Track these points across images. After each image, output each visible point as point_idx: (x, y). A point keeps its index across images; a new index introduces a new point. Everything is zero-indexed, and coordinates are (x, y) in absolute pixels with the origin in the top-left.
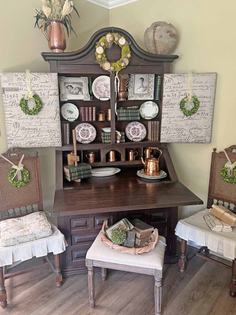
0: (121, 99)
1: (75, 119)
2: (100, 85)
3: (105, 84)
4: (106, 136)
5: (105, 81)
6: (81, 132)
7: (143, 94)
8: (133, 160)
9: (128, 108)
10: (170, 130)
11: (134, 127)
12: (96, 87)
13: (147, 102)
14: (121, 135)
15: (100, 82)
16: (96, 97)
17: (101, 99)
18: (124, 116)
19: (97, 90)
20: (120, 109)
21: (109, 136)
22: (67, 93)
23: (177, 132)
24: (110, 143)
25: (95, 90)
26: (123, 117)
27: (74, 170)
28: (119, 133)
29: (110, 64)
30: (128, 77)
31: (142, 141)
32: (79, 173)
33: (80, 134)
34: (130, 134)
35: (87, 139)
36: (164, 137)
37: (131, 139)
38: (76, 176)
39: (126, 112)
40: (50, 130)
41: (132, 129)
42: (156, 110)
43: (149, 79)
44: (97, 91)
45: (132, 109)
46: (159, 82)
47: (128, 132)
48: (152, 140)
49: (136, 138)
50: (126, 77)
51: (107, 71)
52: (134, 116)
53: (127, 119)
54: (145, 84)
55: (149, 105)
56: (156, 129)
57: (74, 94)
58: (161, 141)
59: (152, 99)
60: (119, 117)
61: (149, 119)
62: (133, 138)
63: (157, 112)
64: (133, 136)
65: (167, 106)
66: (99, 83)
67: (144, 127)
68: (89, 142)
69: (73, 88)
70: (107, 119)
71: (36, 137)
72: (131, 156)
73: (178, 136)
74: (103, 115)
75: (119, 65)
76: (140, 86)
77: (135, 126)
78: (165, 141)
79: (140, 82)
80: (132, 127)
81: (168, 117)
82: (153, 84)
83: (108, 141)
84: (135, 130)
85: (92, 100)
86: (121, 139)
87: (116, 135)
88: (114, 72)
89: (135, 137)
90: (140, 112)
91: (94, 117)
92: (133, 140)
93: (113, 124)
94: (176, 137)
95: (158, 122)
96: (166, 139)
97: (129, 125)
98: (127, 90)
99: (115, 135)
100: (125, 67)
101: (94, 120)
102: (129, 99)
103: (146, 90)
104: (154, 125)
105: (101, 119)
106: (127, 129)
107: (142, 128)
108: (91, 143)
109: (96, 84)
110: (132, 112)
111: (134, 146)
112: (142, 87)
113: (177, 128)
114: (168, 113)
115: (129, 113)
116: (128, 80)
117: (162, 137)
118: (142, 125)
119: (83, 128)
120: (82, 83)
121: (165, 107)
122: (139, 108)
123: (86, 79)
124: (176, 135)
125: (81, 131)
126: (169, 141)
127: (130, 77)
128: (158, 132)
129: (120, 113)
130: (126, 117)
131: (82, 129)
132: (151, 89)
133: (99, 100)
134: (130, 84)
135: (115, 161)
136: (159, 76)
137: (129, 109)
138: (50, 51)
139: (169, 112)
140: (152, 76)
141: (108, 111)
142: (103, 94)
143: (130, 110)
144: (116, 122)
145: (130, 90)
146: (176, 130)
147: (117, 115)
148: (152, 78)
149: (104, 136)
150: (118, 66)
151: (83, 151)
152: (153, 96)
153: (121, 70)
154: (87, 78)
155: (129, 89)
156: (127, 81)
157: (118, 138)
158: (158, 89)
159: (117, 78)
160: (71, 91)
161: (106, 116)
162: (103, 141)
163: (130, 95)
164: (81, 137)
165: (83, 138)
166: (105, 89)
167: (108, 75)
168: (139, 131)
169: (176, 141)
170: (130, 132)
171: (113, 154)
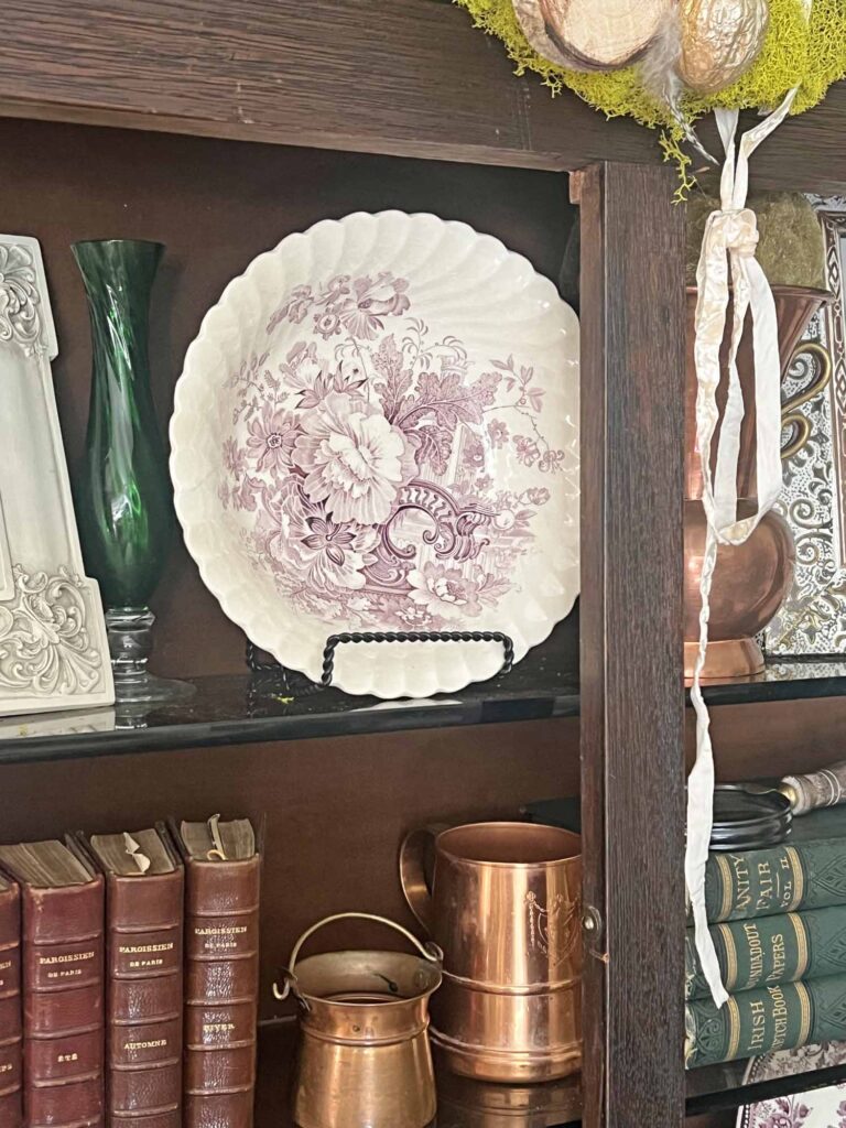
2: (312, 396)
3: (392, 387)
5: (395, 326)
12: (242, 436)
15: (305, 333)
17: (357, 674)
19: (250, 497)
25: (224, 494)
44: (254, 522)
66: (300, 352)
142: (361, 566)
154: (22, 249)
166: (390, 470)
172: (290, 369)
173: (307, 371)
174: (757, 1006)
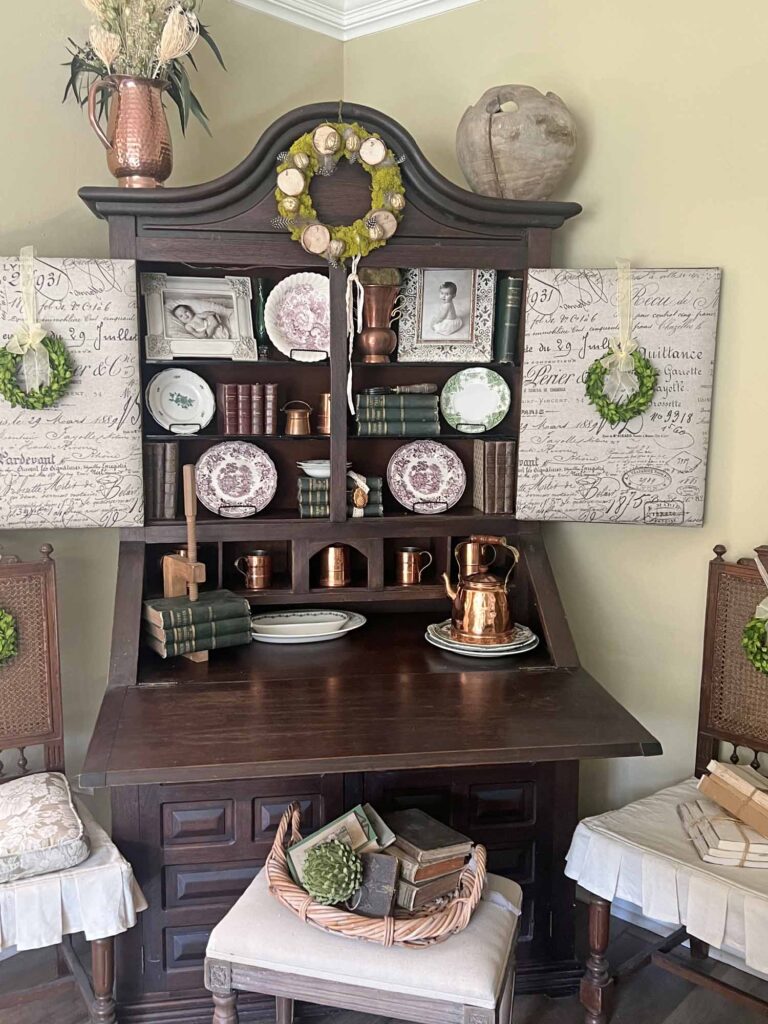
0: (370, 359)
1: (197, 428)
2: (296, 306)
3: (311, 305)
4: (314, 492)
5: (312, 293)
6: (222, 476)
7: (451, 341)
8: (416, 583)
9: (397, 390)
10: (552, 473)
11: (421, 460)
12: (282, 314)
13: (466, 372)
14: (367, 490)
15: (294, 294)
16: (280, 349)
17: (298, 357)
18: (382, 421)
19: (282, 325)
20: (369, 393)
21: (322, 491)
22: (170, 333)
23: (578, 483)
24: (328, 517)
25: (276, 324)
26: (376, 421)
27: (182, 617)
28: (361, 482)
29: (326, 231)
30: (398, 280)
31: (449, 512)
32: (201, 627)
33: (215, 484)
34: (405, 487)
35: (242, 499)
36: (529, 498)
37: (407, 503)
38: (190, 640)
39: (390, 404)
40: (100, 465)
41: (414, 468)
42: (503, 399)
43: (474, 286)
44: (283, 329)
45: (411, 393)
46: (510, 297)
47: (398, 478)
48: (487, 511)
49: (425, 502)
50: (389, 278)
51: (316, 256)
52: (420, 421)
53: (392, 431)
54: (462, 305)
55: (476, 381)
56: (502, 471)
57: (198, 335)
58: (519, 515)
59: (487, 358)
60: (360, 420)
61: (474, 431)
62: (415, 500)
63: (505, 408)
64: (415, 493)
65: (538, 386)
66: (293, 298)
67: (457, 460)
68: (250, 511)
69: (194, 314)
70: (319, 427)
71: (48, 492)
72: (405, 566)
73: (579, 496)
74: (302, 415)
75: (361, 236)
76: (444, 313)
77: (425, 458)
78: (533, 515)
79: (442, 296)
80: (414, 461)
81: (542, 424)
82: (488, 304)
83: (319, 511)
84: (423, 472)
85: (264, 360)
86: (369, 504)
87: (348, 488)
88: (343, 260)
89: (425, 497)
90: (443, 406)
91: (269, 420)
92: (416, 506)
93: (339, 447)
94: (571, 500)
95: (508, 443)
96: (538, 508)
97: (403, 453)
98: (395, 326)
99: (344, 488)
100: (383, 244)
101: (269, 430)
102: (403, 359)
103: (463, 326)
104: (492, 453)
105: (295, 428)
106: (392, 467)
107: (451, 466)
108: (257, 515)
109: (280, 303)
110: (412, 405)
111: (417, 529)
112: (449, 314)
113: (576, 468)
114: (541, 412)
115: (399, 408)
116: (398, 289)
117: (522, 498)
118: (451, 454)
119: (229, 459)
120: (230, 298)
121: (531, 391)
122: (438, 393)
123: (243, 284)
124: (574, 490)
125: (222, 470)
126: (548, 516)
127: (407, 281)
128: (508, 482)
129: (365, 408)
130: (388, 421)
131: (223, 464)
132: (481, 324)
133: (291, 359)
134: (406, 303)
135: (347, 586)
136: (510, 278)
137: (401, 393)
138: (113, 182)
139: (544, 407)
140: (487, 276)
141: (321, 399)
142: (304, 338)
143: (402, 398)
144: (348, 439)
145: (406, 328)
146: (572, 473)
147: (353, 413)
148: (488, 286)
149: (305, 492)
150: (358, 239)
151: (224, 544)
152: (488, 348)
153: (370, 252)
154: (248, 280)
155: (401, 324)
156: (393, 293)
157: (359, 500)
158: (507, 324)
159: (354, 282)
160: (188, 328)
161: (316, 419)
162: (302, 511)
163: (404, 344)
164: (219, 492)
165: (226, 498)
166: (311, 320)
167: (324, 272)
168: (437, 474)
169: (574, 515)
170: (407, 479)
171: (337, 559)
172: (291, 301)
173: (295, 301)
174: (375, 425)
